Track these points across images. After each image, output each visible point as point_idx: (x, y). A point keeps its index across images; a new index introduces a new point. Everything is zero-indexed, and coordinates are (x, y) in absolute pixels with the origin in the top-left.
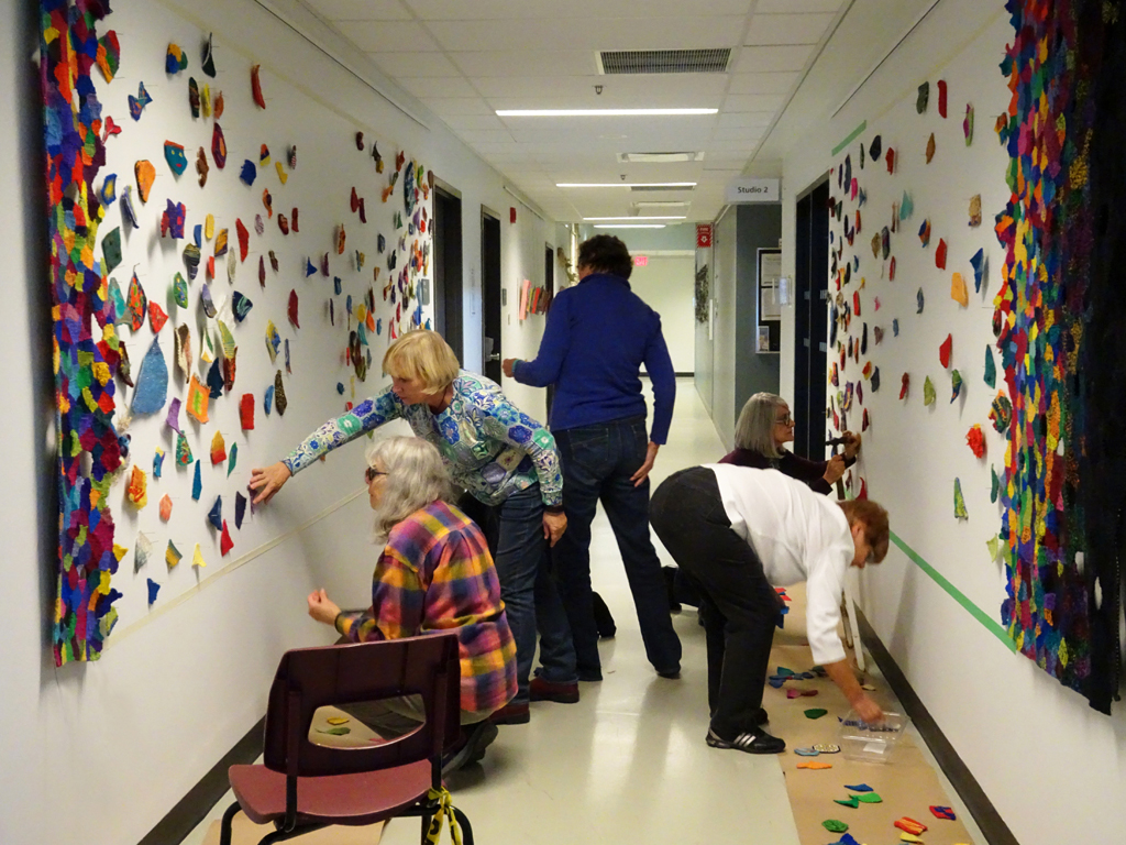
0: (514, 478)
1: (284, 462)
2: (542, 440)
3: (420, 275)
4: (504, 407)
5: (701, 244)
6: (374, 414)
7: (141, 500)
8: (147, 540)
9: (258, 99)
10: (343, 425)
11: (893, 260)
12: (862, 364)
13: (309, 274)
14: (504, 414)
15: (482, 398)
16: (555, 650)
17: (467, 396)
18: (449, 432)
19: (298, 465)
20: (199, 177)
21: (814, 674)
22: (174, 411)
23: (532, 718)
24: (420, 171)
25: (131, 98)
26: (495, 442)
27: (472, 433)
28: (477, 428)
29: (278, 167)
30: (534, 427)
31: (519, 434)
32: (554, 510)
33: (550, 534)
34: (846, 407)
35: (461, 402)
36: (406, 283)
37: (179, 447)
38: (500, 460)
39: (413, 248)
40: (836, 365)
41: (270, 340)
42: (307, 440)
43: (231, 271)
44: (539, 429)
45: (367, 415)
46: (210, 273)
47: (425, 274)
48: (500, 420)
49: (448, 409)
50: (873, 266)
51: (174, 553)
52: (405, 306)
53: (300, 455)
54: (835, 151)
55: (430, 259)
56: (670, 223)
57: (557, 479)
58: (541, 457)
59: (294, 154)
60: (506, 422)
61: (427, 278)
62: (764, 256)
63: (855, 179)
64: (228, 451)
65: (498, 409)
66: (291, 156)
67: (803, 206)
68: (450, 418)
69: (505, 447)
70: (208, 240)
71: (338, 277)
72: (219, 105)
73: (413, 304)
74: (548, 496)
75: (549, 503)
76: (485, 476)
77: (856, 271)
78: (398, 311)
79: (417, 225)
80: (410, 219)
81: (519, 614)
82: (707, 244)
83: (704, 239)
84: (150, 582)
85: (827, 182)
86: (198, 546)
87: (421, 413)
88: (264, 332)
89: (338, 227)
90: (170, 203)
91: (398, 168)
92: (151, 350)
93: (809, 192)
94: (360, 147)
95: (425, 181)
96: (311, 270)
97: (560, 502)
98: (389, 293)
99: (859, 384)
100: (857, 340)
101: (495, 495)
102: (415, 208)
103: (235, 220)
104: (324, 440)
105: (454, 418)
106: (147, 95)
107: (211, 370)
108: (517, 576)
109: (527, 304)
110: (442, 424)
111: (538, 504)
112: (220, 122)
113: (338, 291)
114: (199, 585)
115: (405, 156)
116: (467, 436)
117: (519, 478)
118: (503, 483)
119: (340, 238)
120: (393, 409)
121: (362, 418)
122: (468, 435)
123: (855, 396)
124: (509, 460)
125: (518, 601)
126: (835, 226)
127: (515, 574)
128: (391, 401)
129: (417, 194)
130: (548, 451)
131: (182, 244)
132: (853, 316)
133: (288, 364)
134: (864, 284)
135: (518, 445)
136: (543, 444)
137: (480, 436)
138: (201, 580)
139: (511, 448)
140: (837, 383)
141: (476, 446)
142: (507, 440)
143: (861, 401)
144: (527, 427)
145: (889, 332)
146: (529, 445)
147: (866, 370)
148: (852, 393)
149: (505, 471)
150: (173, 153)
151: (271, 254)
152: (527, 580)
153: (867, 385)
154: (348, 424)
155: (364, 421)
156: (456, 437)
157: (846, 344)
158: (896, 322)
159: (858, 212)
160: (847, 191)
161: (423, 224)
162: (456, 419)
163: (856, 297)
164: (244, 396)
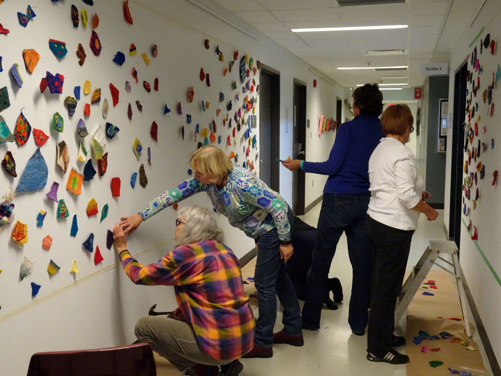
0: (263, 226)
1: (139, 213)
2: (277, 205)
3: (250, 113)
4: (254, 187)
5: (416, 97)
6: (188, 189)
7: (22, 240)
8: (30, 262)
9: (128, 19)
10: (171, 194)
11: (493, 105)
12: (477, 163)
13: (165, 113)
14: (254, 191)
15: (242, 182)
16: (289, 318)
17: (234, 180)
18: (226, 199)
19: (146, 215)
20: (78, 60)
21: (440, 337)
22: (55, 189)
23: (274, 355)
24: (251, 60)
25: (19, 15)
26: (251, 206)
27: (237, 200)
28: (240, 198)
29: (144, 56)
30: (272, 198)
31: (264, 202)
32: (285, 243)
33: (284, 256)
34: (470, 185)
35: (231, 184)
36: (240, 117)
37: (59, 209)
38: (255, 215)
39: (245, 99)
40: (467, 162)
41: (135, 149)
42: (152, 202)
43: (105, 111)
44: (275, 199)
45: (184, 189)
46: (87, 113)
47: (253, 113)
48: (251, 194)
49: (225, 187)
50: (484, 108)
51: (54, 268)
52: (239, 128)
53: (148, 210)
54: (471, 45)
55: (257, 106)
56: (404, 87)
57: (286, 226)
58: (276, 215)
59: (155, 49)
60: (255, 195)
61: (255, 114)
62: (443, 103)
63: (478, 60)
64: (100, 209)
65: (251, 188)
66: (154, 50)
67: (457, 76)
68: (226, 192)
69: (257, 208)
70: (86, 95)
71: (189, 114)
72: (96, 21)
73: (244, 128)
74: (281, 236)
75: (282, 239)
76: (247, 223)
77: (477, 111)
78: (234, 132)
79: (247, 87)
80: (244, 85)
81: (267, 299)
82: (419, 97)
83: (418, 95)
84: (33, 285)
85: (467, 63)
86: (75, 261)
87: (213, 188)
88: (132, 144)
89: (190, 88)
90: (48, 73)
91: (235, 58)
92: (34, 156)
93: (460, 68)
94: (207, 47)
95: (255, 65)
96: (167, 110)
97: (289, 239)
98: (227, 123)
99: (476, 173)
100: (476, 149)
101: (253, 234)
102: (247, 79)
103: (109, 84)
104: (161, 202)
105: (228, 192)
106: (33, 12)
107: (86, 165)
108: (266, 278)
109: (323, 127)
110: (222, 195)
111: (276, 240)
112: (96, 30)
113: (189, 121)
114: (76, 282)
115: (238, 53)
116: (236, 203)
117: (266, 225)
118: (258, 227)
119: (190, 95)
120: (198, 186)
121: (182, 191)
122: (235, 201)
123: (474, 180)
124: (259, 215)
125: (266, 292)
126: (469, 86)
127: (265, 277)
128: (197, 182)
129: (248, 72)
130: (280, 211)
131: (63, 97)
132: (475, 136)
133: (149, 160)
134: (480, 118)
135: (263, 208)
136: (277, 207)
137: (241, 202)
138: (77, 279)
139: (260, 209)
140: (467, 172)
141: (240, 207)
142: (257, 205)
143: (476, 184)
144: (268, 198)
145: (490, 147)
146: (269, 208)
147: (478, 167)
148: (473, 179)
149: (258, 221)
150: (56, 46)
151: (137, 103)
152: (271, 281)
153: (479, 175)
154: (174, 193)
155: (183, 192)
156: (229, 202)
157: (471, 150)
158: (493, 140)
159: (479, 78)
160: (474, 67)
161: (252, 87)
162: (229, 193)
163: (476, 125)
164: (113, 179)
